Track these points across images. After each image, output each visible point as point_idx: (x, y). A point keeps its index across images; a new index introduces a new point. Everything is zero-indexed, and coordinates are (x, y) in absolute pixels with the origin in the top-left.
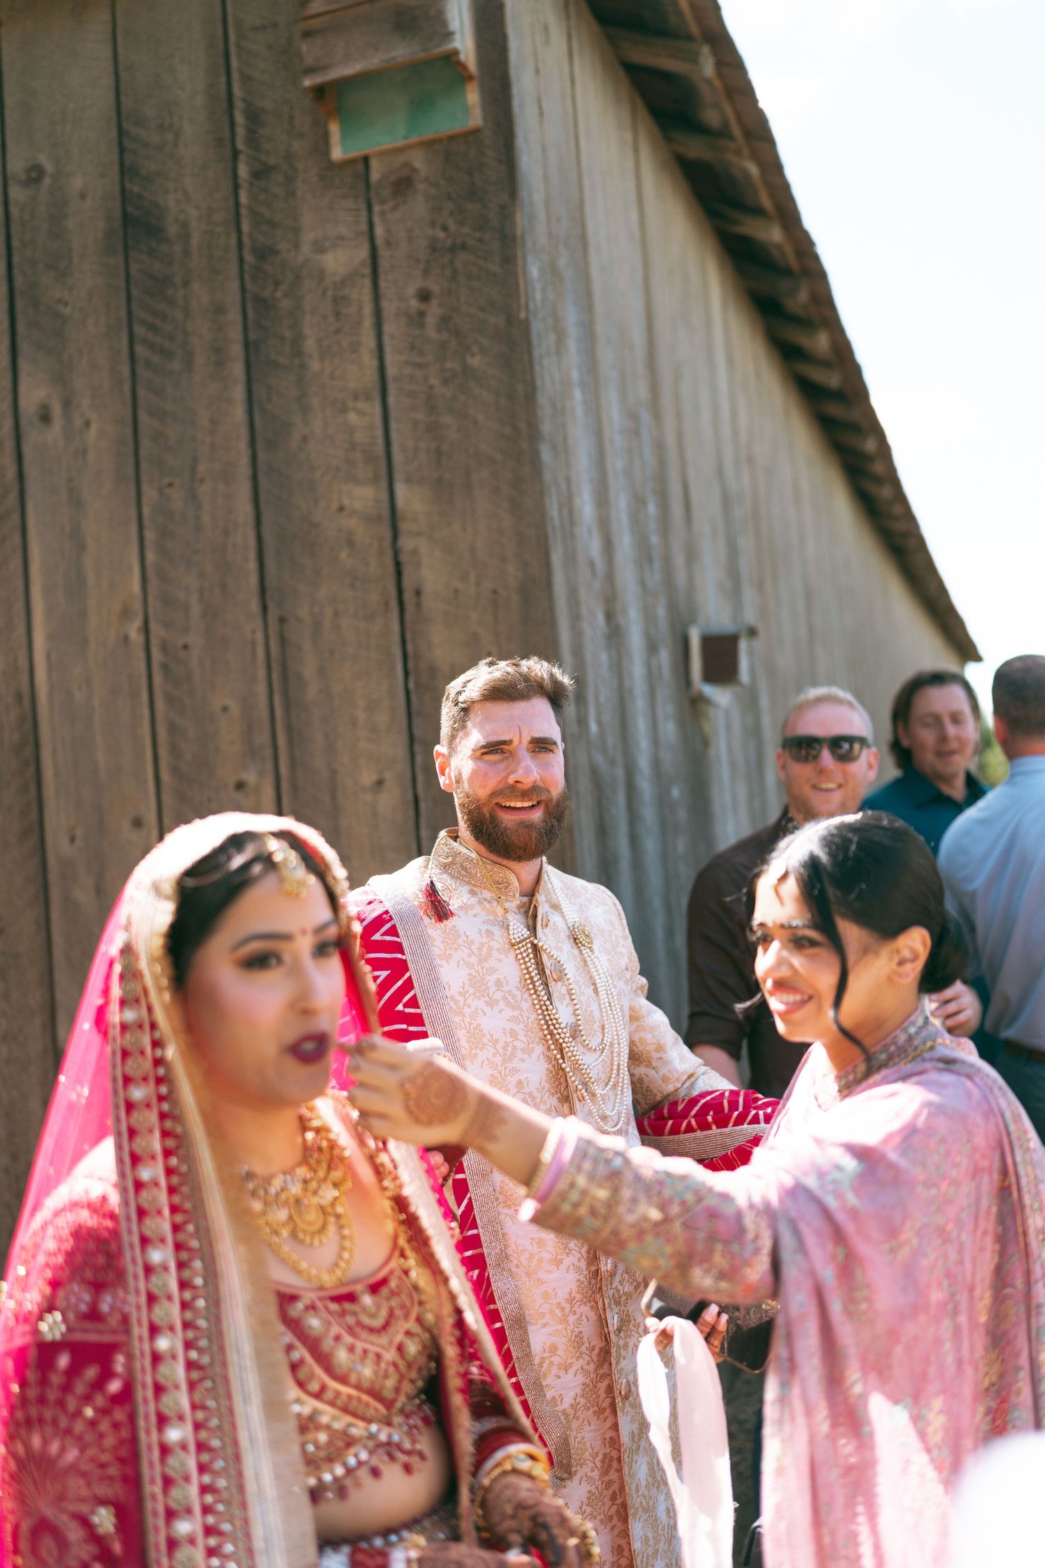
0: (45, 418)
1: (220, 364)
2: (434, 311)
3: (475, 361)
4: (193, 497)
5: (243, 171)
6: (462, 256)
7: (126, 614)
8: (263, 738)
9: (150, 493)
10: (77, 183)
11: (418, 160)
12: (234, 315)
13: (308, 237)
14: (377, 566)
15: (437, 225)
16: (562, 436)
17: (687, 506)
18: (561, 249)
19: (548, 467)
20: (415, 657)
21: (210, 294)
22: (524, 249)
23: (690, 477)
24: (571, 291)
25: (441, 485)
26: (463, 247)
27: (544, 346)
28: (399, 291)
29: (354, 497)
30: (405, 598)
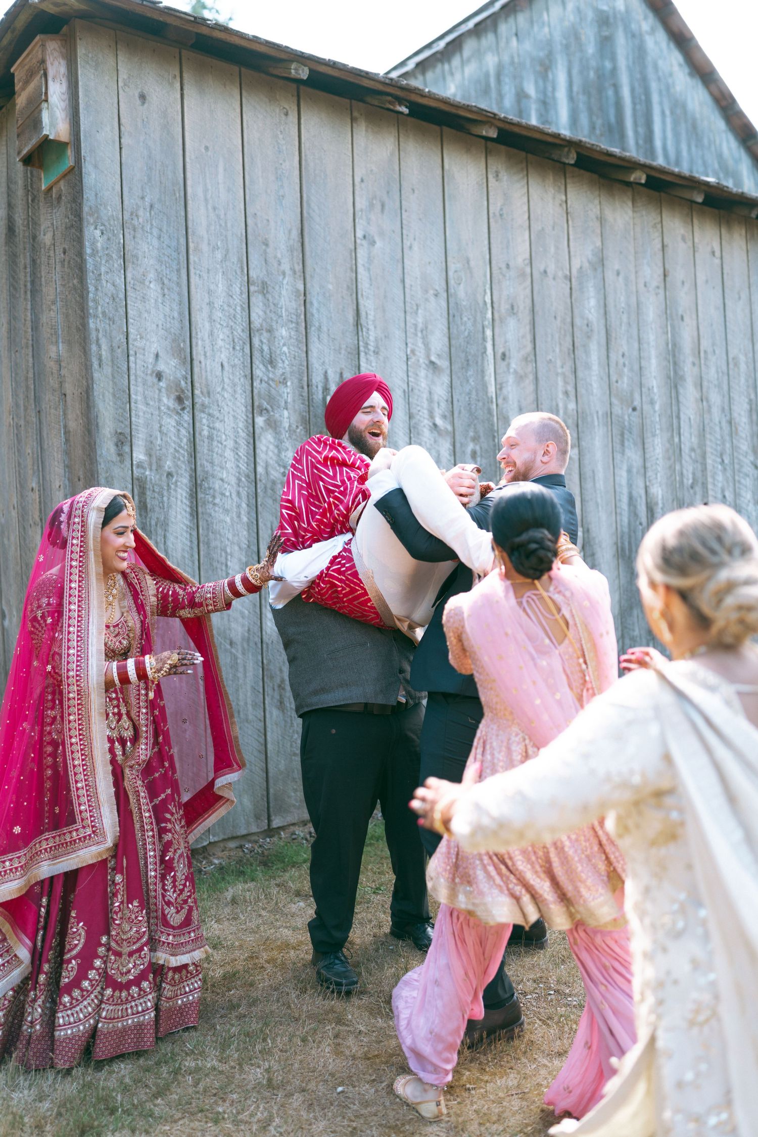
1: (26, 292)
2: (67, 259)
3: (75, 282)
4: (21, 355)
5: (30, 200)
7: (9, 412)
9: (13, 355)
11: (62, 183)
12: (28, 269)
13: (42, 228)
14: (57, 384)
15: (67, 216)
16: (122, 311)
17: (357, 324)
18: (141, 213)
19: (97, 330)
20: (65, 427)
21: (24, 260)
22: (85, 224)
23: (368, 305)
24: (155, 232)
25: (69, 343)
26: (72, 226)
27: (103, 269)
28: (59, 250)
29: (52, 351)
30: (63, 398)
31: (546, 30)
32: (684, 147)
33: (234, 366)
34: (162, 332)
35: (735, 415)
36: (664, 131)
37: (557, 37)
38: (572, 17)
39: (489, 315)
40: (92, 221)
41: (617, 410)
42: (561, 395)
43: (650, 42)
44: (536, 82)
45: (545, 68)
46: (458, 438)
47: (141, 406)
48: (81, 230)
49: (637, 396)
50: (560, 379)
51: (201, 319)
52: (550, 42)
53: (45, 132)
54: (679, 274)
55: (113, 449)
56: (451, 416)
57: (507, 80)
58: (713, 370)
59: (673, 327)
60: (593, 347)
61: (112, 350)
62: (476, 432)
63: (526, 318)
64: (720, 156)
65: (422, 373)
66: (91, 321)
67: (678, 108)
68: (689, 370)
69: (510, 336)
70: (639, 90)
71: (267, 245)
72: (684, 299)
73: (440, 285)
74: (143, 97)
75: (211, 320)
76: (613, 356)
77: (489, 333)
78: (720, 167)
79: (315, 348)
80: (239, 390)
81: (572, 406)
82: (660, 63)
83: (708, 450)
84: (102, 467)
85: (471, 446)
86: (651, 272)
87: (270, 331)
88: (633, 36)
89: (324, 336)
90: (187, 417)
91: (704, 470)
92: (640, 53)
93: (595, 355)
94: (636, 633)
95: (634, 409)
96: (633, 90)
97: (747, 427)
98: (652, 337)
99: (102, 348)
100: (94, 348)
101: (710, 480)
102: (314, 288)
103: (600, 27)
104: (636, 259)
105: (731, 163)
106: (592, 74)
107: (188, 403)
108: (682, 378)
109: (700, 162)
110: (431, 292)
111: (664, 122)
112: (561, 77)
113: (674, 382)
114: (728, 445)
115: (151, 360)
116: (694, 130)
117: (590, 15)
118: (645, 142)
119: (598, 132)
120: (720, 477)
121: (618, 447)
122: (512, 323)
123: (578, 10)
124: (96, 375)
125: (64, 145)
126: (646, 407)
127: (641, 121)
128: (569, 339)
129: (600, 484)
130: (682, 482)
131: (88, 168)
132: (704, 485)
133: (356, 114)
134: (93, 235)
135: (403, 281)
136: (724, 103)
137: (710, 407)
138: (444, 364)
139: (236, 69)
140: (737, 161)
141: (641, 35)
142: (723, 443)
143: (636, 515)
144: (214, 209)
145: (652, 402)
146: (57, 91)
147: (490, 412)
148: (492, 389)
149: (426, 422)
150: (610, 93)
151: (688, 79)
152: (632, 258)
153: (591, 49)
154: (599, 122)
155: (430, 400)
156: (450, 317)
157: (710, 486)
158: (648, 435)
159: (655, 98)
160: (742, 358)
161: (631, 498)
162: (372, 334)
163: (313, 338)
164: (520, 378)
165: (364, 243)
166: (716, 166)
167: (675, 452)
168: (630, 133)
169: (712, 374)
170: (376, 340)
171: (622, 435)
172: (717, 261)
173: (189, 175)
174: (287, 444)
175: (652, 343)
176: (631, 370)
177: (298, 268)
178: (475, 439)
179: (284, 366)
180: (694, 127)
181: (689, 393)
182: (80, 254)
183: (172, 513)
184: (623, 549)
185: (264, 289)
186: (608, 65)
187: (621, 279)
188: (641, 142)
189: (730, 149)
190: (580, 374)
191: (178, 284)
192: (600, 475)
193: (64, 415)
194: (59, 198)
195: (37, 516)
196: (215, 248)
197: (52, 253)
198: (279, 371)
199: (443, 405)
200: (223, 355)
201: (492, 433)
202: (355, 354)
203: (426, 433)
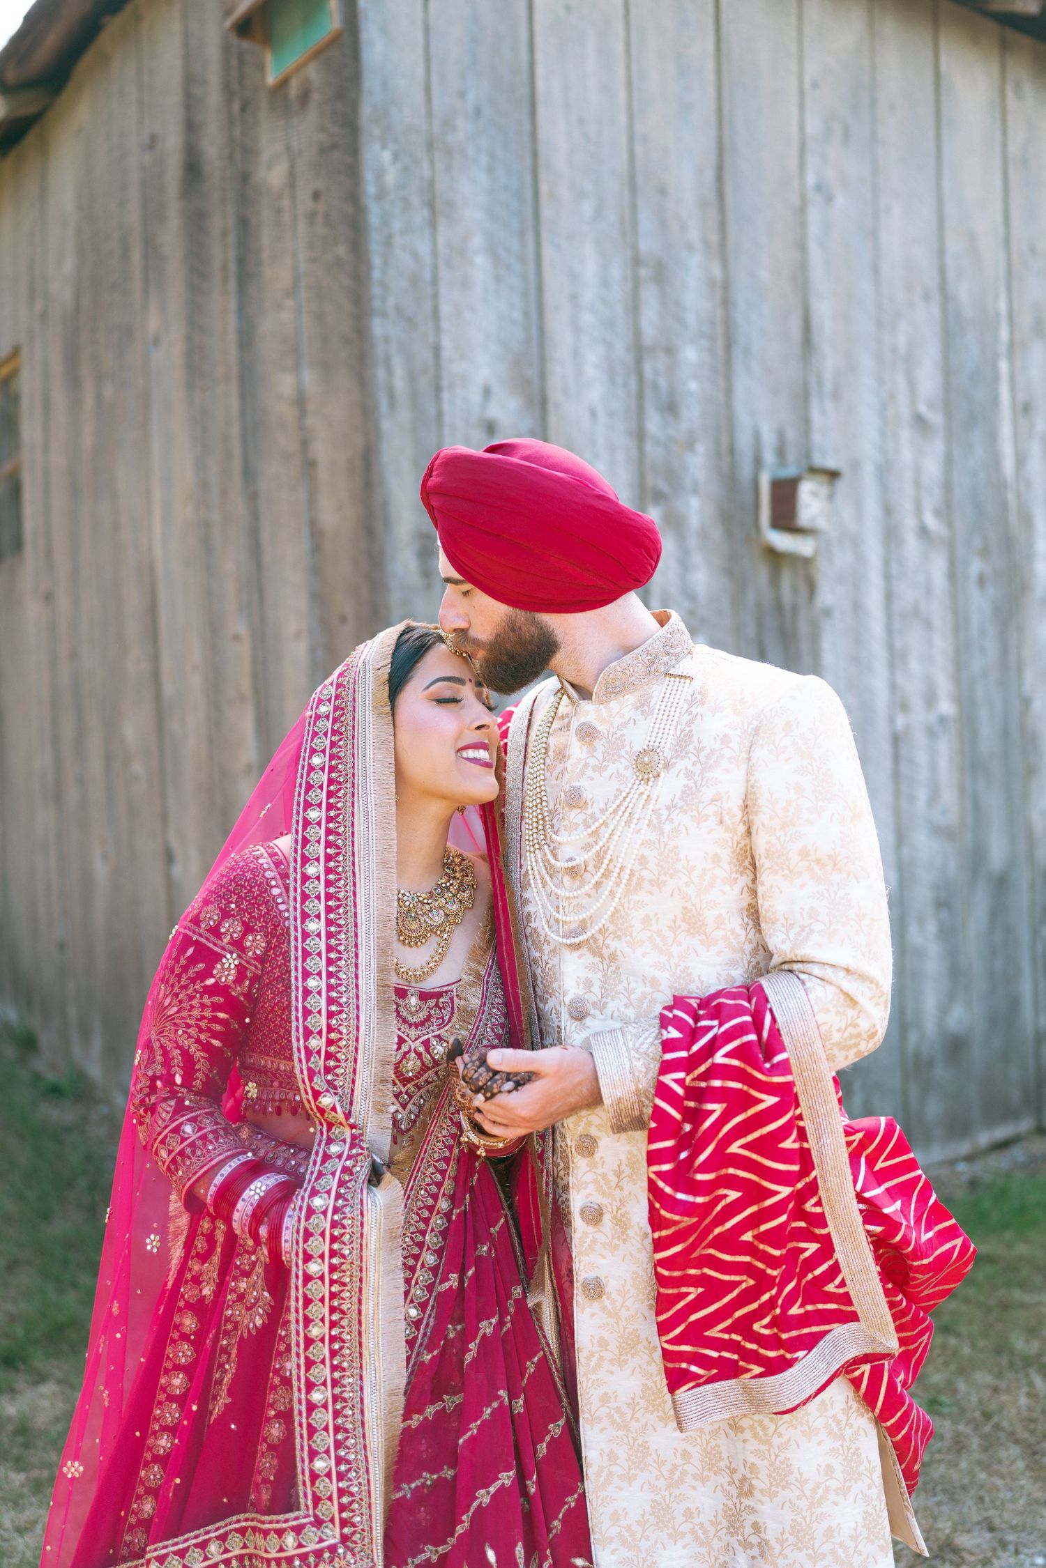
1: (226, 280)
2: (321, 207)
3: (339, 252)
5: (236, 109)
6: (335, 154)
7: (188, 498)
8: (246, 598)
9: (197, 396)
10: (169, 142)
11: (312, 69)
12: (231, 238)
13: (264, 158)
14: (295, 445)
15: (322, 129)
16: (428, 305)
17: (807, 343)
18: (460, 122)
19: (387, 340)
20: (313, 523)
21: (221, 220)
22: (364, 138)
23: (823, 310)
24: (484, 159)
25: (325, 368)
26: (334, 146)
27: (397, 225)
28: (304, 194)
29: (285, 384)
30: (310, 466)
33: (611, 414)
34: (494, 348)
39: (1004, 334)
40: (376, 131)
46: (959, 550)
48: (354, 150)
51: (558, 323)
55: (413, 563)
56: (946, 511)
61: (412, 377)
62: (985, 540)
65: (905, 435)
66: (377, 323)
69: (1035, 373)
71: (662, 191)
73: (931, 280)
75: (577, 329)
79: (742, 384)
80: (621, 457)
85: (976, 566)
87: (670, 351)
89: (754, 363)
99: (394, 376)
100: (381, 373)
102: (739, 278)
110: (919, 290)
115: (476, 397)
122: (1038, 349)
124: (386, 425)
131: (370, 32)
134: (379, 161)
135: (876, 269)
138: (936, 418)
144: (582, 122)
147: (1004, 505)
148: (1008, 465)
149: (910, 523)
155: (917, 483)
156: (949, 334)
162: (829, 361)
163: (738, 368)
165: (817, 197)
170: (836, 373)
173: (540, 57)
174: (697, 558)
177: (714, 238)
178: (984, 553)
179: (692, 414)
182: (354, 197)
185: (661, 274)
191: (522, 259)
193: (312, 501)
194: (305, 97)
195: (246, 685)
196: (581, 196)
197: (286, 203)
198: (684, 425)
199: (937, 493)
200: (596, 395)
201: (1008, 543)
202: (803, 397)
203: (912, 544)
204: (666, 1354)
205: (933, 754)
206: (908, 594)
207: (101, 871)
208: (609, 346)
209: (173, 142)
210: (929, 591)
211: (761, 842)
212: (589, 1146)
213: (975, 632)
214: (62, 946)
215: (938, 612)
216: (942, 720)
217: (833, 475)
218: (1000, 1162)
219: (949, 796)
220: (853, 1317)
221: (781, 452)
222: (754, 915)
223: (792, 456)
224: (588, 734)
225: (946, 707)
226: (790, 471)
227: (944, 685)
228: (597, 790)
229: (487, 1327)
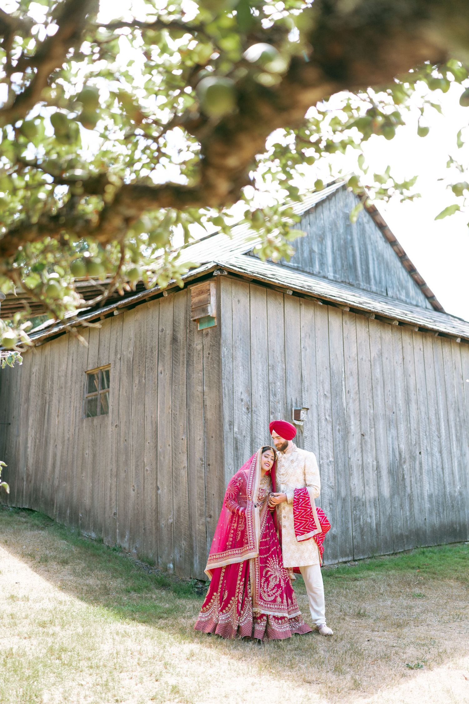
0: (161, 373)
1: (183, 364)
2: (210, 356)
3: (215, 365)
4: (179, 387)
5: (188, 331)
6: (214, 347)
7: (169, 408)
8: (185, 431)
9: (173, 387)
10: (168, 332)
11: (209, 330)
12: (185, 356)
13: (195, 343)
14: (201, 401)
15: (211, 342)
16: (232, 377)
17: (302, 380)
18: (238, 342)
19: (224, 384)
20: (205, 417)
21: (183, 352)
22: (221, 346)
23: (305, 373)
24: (242, 348)
25: (210, 387)
27: (227, 362)
28: (206, 353)
29: (199, 388)
30: (204, 406)
31: (322, 222)
32: (383, 275)
33: (264, 396)
34: (243, 384)
35: (430, 415)
36: (374, 268)
37: (327, 225)
38: (333, 216)
39: (344, 376)
40: (224, 344)
41: (388, 413)
42: (368, 407)
43: (367, 227)
44: (318, 245)
45: (321, 239)
46: (334, 423)
47: (237, 411)
48: (219, 348)
49: (394, 408)
50: (368, 400)
51: (254, 379)
52: (324, 227)
53: (209, 314)
54: (408, 358)
55: (228, 427)
56: (331, 416)
57: (305, 244)
58: (421, 397)
59: (407, 379)
60: (379, 388)
61: (228, 391)
62: (340, 422)
63: (356, 377)
64: (399, 279)
65: (322, 399)
66: (223, 381)
67: (380, 257)
68: (413, 397)
69: (350, 384)
70: (362, 249)
71: (274, 351)
72: (410, 368)
73: (327, 365)
74: (239, 301)
75: (258, 380)
76: (386, 392)
77: (343, 383)
78: (399, 285)
79: (288, 389)
80: (265, 405)
81: (372, 411)
82: (372, 236)
83: (421, 430)
84: (225, 433)
85: (338, 427)
86: (399, 358)
87: (275, 383)
88: (360, 224)
89: (291, 385)
90: (250, 415)
91: (419, 438)
92: (363, 232)
93: (379, 392)
94: (396, 505)
95: (394, 413)
96: (360, 249)
97: (435, 420)
98: (399, 384)
99: (226, 391)
100: (223, 390)
101: (421, 442)
102: (288, 367)
103: (345, 220)
104: (393, 353)
105: (404, 282)
106: (342, 242)
107: (250, 410)
108: (410, 400)
109: (390, 282)
110: (325, 367)
111: (374, 264)
112: (329, 243)
113: (408, 402)
114: (428, 428)
115: (240, 394)
116: (388, 268)
117: (341, 215)
118: (366, 273)
119: (345, 268)
120: (425, 441)
121: (388, 428)
122: (351, 379)
123: (336, 213)
124: (224, 400)
125: (214, 318)
126: (398, 412)
127: (364, 263)
128: (371, 385)
129: (382, 443)
130: (411, 443)
131: (223, 327)
132: (419, 444)
133: (301, 303)
134: (224, 350)
135: (316, 364)
136: (400, 255)
137: (421, 412)
138: (329, 395)
139: (265, 289)
140: (407, 282)
141: (363, 224)
142: (426, 427)
143: (395, 456)
144: (259, 339)
145: (400, 410)
146: (213, 300)
147: (344, 414)
148: (345, 405)
149: (323, 418)
150: (350, 250)
151: (384, 243)
152: (391, 352)
153: (341, 230)
154: (345, 263)
155: (325, 409)
156: (331, 376)
157: (422, 445)
158: (399, 423)
159: (370, 252)
160: (432, 392)
161: (393, 449)
162: (306, 384)
163: (288, 386)
164: (354, 401)
165: (304, 350)
166: (398, 284)
167: (409, 430)
168: (359, 269)
169: (421, 399)
170: (307, 386)
171: (389, 423)
172: (422, 353)
173: (251, 328)
175: (399, 386)
176: (392, 397)
177: (283, 360)
178: (339, 424)
179: (279, 396)
180: (387, 266)
181: (413, 406)
182: (219, 356)
183: (245, 451)
184: (391, 470)
185: (273, 367)
186: (349, 237)
187: (388, 360)
188: (364, 273)
189: (403, 276)
190: (374, 399)
191: (248, 367)
192: (382, 440)
193: (205, 413)
194: (207, 334)
195: (185, 450)
196: (259, 353)
197: (201, 353)
198: (278, 398)
199: (329, 411)
200: (261, 393)
201: (345, 422)
202: (301, 391)
203: (323, 422)
204: (296, 532)
205: (329, 470)
206: (323, 434)
207: (132, 493)
208: (263, 383)
209: (169, 332)
210: (327, 433)
211: (306, 471)
212: (284, 508)
213: (338, 442)
214: (115, 514)
215: (329, 437)
216: (330, 462)
217: (308, 409)
218: (344, 565)
219: (332, 479)
220: (316, 529)
221: (296, 403)
222: (305, 480)
223: (298, 404)
224: (285, 458)
225: (331, 459)
226: (299, 408)
227: (331, 454)
228: (286, 465)
229: (272, 531)
